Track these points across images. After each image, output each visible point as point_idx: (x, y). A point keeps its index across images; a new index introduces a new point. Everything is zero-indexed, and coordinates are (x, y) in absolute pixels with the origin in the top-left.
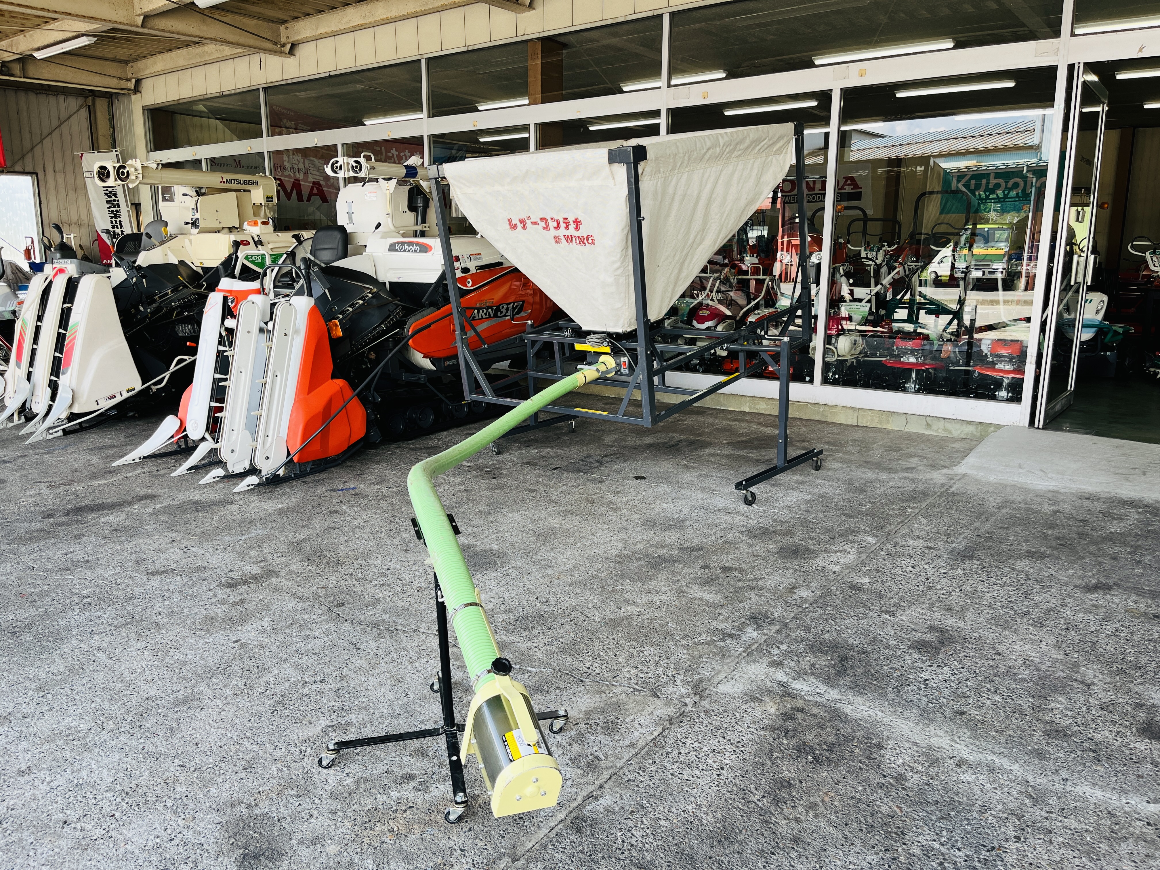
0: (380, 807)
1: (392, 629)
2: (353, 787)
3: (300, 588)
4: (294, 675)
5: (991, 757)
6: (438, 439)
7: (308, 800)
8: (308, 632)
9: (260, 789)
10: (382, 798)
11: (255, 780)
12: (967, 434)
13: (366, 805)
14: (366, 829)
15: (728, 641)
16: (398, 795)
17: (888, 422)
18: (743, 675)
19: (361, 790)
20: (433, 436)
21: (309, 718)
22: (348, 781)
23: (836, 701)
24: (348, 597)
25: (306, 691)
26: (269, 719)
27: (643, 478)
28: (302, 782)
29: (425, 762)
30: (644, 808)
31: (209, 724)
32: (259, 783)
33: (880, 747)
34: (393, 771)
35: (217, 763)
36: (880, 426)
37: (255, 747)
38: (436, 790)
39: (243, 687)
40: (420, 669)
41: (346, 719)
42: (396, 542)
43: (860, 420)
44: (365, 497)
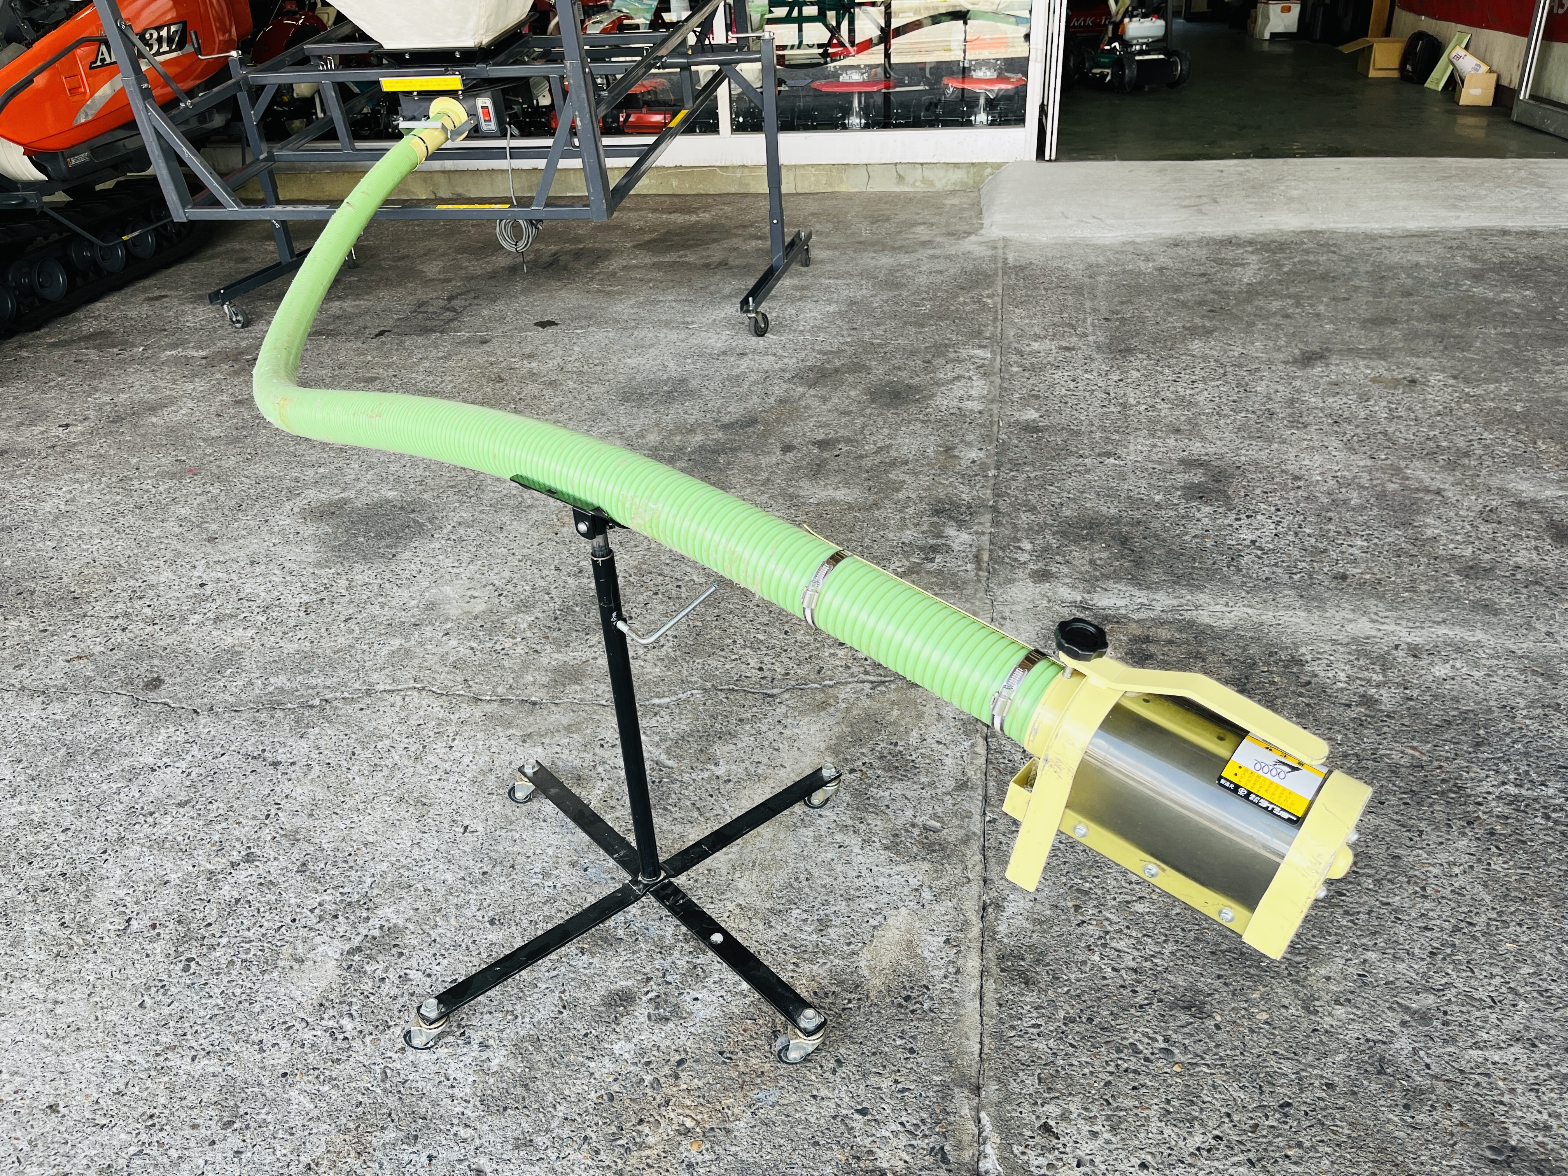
0: (616, 1087)
1: (317, 702)
2: (517, 1067)
3: (25, 671)
4: (169, 865)
5: (1442, 630)
6: (96, 318)
7: (441, 1138)
8: (126, 762)
9: (305, 1159)
10: (603, 1068)
11: (276, 1144)
12: (955, 184)
13: (581, 1098)
14: (628, 1150)
15: (939, 558)
16: (630, 1046)
17: (842, 181)
18: (1014, 608)
19: (545, 1067)
20: (80, 315)
21: (287, 950)
22: (498, 1059)
23: (1174, 610)
24: (156, 661)
25: (227, 892)
26: (191, 986)
27: (551, 323)
28: (392, 1102)
29: (625, 955)
30: (1087, 893)
31: (46, 1048)
32: (289, 1147)
33: (1300, 663)
34: (576, 999)
35: (144, 1137)
36: (830, 190)
37: (212, 1065)
38: (698, 1005)
39: (62, 934)
40: (447, 766)
41: (375, 922)
42: (172, 526)
43: (799, 185)
44: (26, 453)
